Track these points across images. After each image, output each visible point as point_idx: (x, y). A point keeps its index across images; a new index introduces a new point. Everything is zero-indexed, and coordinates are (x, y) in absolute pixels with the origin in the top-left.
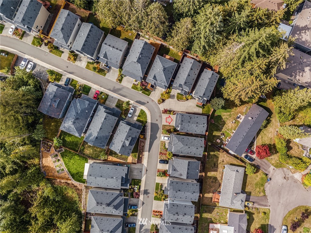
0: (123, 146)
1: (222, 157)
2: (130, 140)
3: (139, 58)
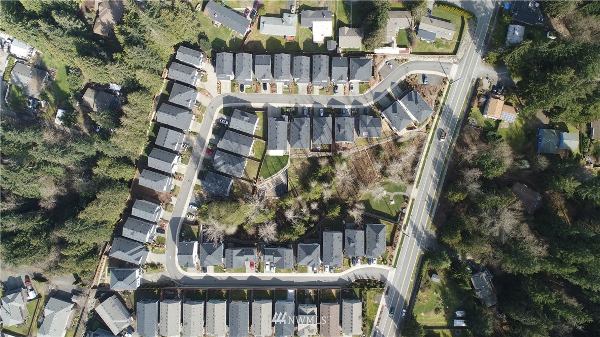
0: (249, 122)
2: (243, 117)
3: (173, 115)
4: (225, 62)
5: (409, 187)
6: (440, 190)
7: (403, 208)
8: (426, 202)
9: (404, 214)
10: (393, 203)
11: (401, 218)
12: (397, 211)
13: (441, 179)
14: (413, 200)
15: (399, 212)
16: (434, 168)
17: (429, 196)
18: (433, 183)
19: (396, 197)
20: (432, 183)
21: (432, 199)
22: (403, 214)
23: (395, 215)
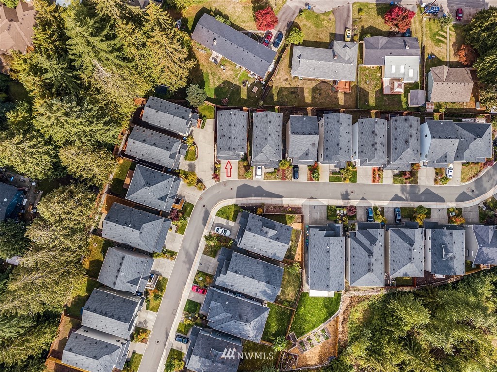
0: (277, 239)
1: (280, 81)
2: (267, 229)
3: (134, 227)
4: (234, 128)
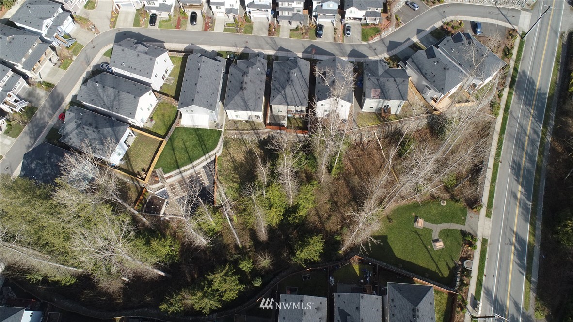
5: (470, 214)
6: (539, 224)
7: (463, 259)
8: (513, 248)
9: (469, 272)
10: (440, 245)
11: (461, 281)
12: (452, 265)
13: (535, 200)
14: (484, 241)
15: (456, 268)
16: (518, 181)
17: (516, 234)
18: (521, 209)
19: (446, 234)
20: (518, 209)
21: (524, 241)
22: (467, 273)
23: (446, 273)
